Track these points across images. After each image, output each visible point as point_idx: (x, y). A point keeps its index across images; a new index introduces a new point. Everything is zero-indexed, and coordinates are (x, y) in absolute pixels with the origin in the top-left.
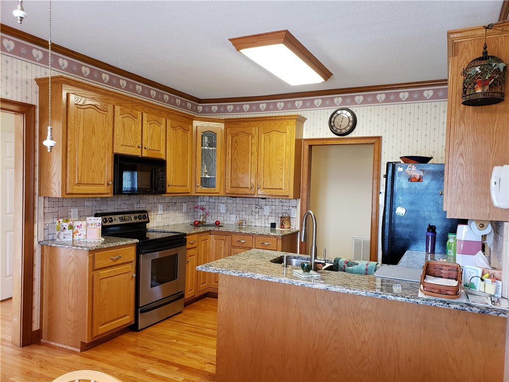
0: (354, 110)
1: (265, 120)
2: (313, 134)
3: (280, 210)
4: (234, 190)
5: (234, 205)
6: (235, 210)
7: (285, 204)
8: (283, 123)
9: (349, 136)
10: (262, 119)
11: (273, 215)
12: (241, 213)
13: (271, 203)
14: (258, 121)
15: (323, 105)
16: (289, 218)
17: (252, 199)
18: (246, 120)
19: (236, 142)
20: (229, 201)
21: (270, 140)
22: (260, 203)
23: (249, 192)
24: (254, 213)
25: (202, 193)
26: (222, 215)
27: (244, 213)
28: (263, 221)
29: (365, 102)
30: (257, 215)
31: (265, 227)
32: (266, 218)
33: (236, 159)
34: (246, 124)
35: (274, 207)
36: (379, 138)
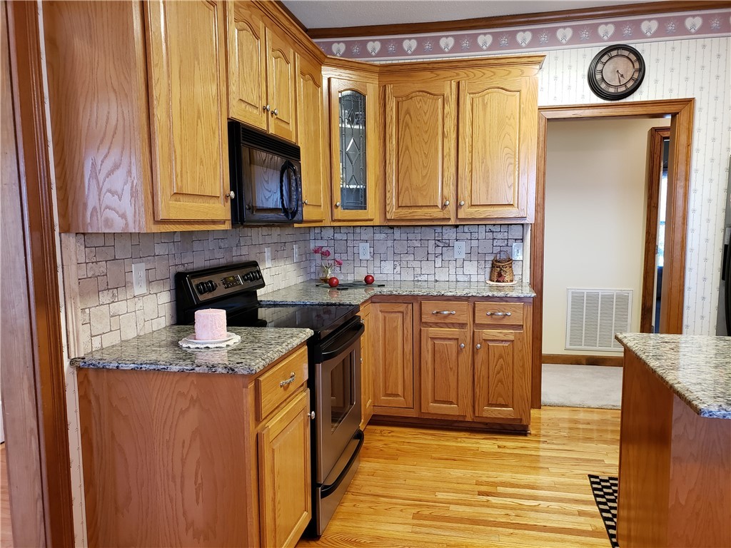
0: (638, 48)
1: (472, 67)
3: (486, 246)
4: (405, 213)
5: (390, 243)
6: (390, 252)
7: (499, 236)
8: (510, 72)
9: (630, 99)
10: (464, 64)
11: (474, 257)
12: (405, 258)
13: (468, 236)
14: (456, 67)
15: (576, 39)
16: (510, 260)
17: (427, 229)
18: (430, 66)
19: (408, 112)
20: (378, 236)
21: (485, 105)
22: (445, 237)
23: (440, 215)
24: (431, 257)
25: (344, 221)
26: (364, 264)
27: (411, 258)
28: (452, 271)
29: (661, 33)
30: (439, 261)
31: (457, 281)
32: (459, 263)
33: (407, 148)
34: (428, 75)
35: (475, 243)
36: (689, 102)
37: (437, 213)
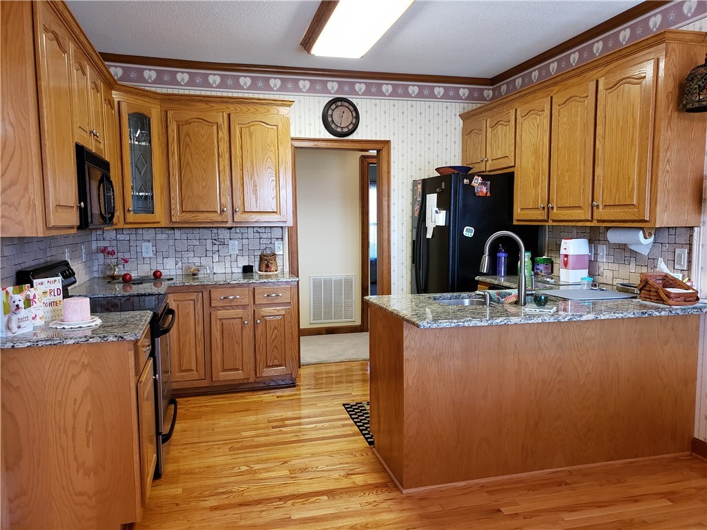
0: (354, 101)
1: (240, 103)
2: (300, 132)
3: (254, 244)
4: (187, 216)
5: (171, 242)
6: (172, 251)
7: (264, 236)
8: (269, 110)
9: (350, 137)
10: (233, 100)
11: (246, 253)
12: (185, 255)
13: (240, 236)
14: (227, 102)
15: (312, 90)
16: (274, 254)
17: (205, 230)
18: (206, 99)
19: (187, 134)
20: (159, 237)
21: (251, 135)
22: (221, 237)
23: (220, 219)
24: (209, 254)
25: (135, 223)
26: (147, 261)
27: (191, 254)
28: (228, 265)
29: (367, 93)
30: (216, 258)
31: (232, 273)
32: (234, 258)
33: (188, 163)
34: (203, 106)
35: (245, 241)
36: (387, 143)
37: (216, 217)
